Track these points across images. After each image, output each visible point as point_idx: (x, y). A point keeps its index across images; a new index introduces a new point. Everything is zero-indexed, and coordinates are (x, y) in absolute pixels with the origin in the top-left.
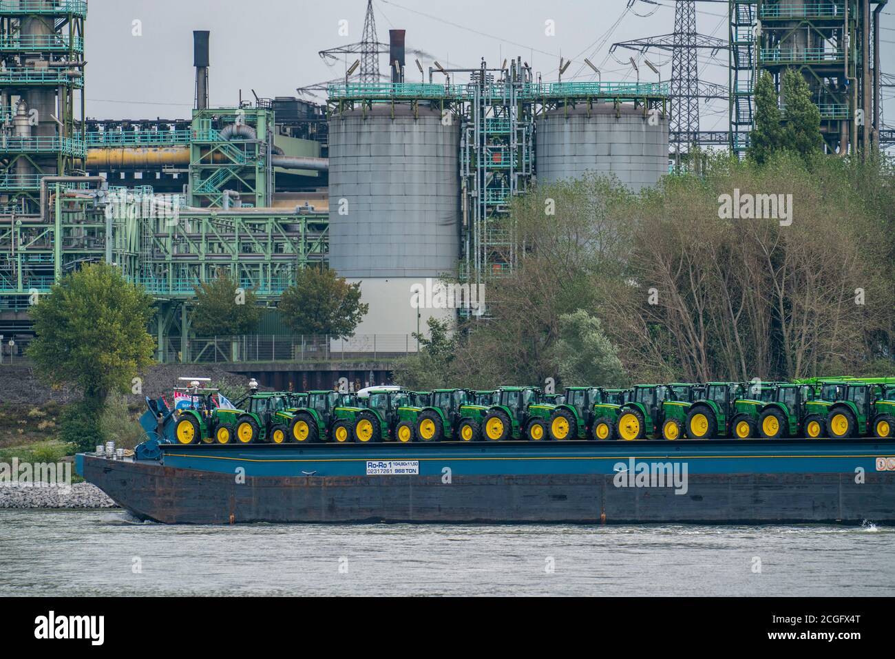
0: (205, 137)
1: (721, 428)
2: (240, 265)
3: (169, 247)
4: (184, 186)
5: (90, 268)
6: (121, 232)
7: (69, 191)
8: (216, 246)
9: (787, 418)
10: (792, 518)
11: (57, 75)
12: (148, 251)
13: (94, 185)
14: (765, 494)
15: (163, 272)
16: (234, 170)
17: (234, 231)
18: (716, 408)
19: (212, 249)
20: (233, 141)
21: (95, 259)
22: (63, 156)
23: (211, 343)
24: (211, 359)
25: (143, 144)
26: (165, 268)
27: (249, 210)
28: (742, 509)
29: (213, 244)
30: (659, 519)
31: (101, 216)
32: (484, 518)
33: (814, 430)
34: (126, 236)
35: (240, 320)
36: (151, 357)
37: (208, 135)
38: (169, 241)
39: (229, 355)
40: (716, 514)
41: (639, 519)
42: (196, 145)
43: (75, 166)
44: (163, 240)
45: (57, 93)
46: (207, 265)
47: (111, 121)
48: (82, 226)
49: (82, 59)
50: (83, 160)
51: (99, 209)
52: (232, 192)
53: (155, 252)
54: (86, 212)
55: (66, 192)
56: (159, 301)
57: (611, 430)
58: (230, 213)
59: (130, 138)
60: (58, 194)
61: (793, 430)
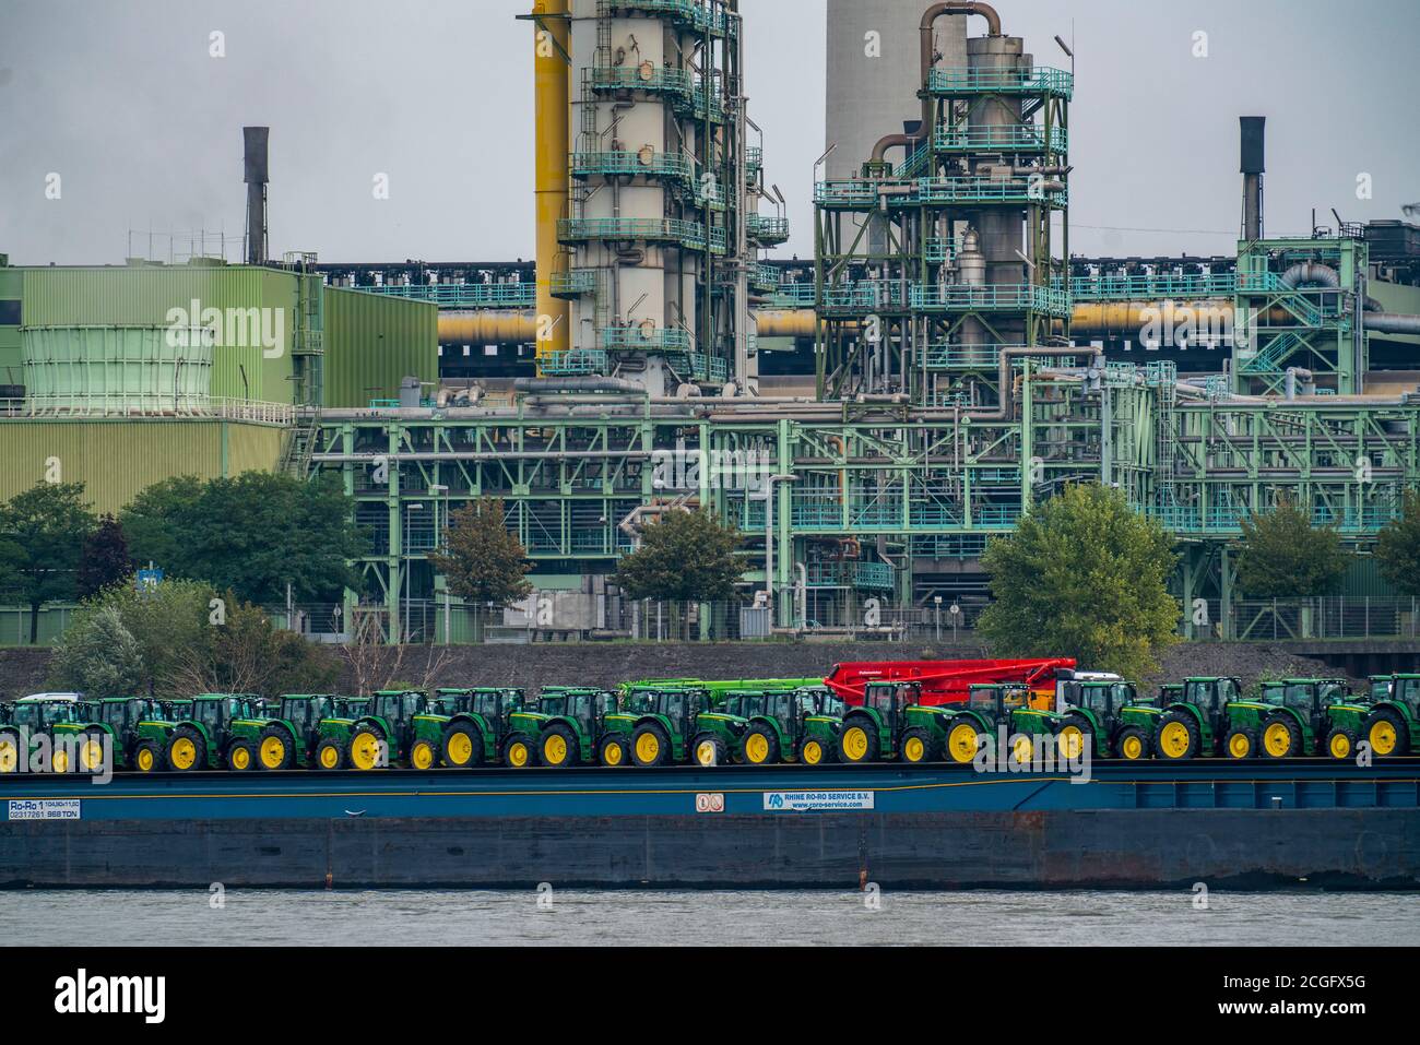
0: (1258, 284)
1: (490, 752)
2: (1314, 486)
3: (1201, 458)
4: (1225, 361)
5: (1077, 491)
6: (1126, 435)
7: (1044, 370)
8: (1275, 455)
9: (578, 739)
10: (583, 879)
11: (1025, 188)
12: (1167, 464)
13: (1084, 361)
14: (547, 845)
15: (1192, 496)
16: (1303, 336)
17: (1304, 432)
18: (483, 725)
19: (1268, 461)
20: (1302, 290)
21: (1085, 477)
22: (1035, 316)
23: (1268, 609)
24: (1268, 634)
25: (1159, 295)
26: (1195, 491)
27: (1330, 398)
28: (516, 867)
29: (1270, 452)
30: (404, 881)
31: (1094, 410)
32: (168, 880)
33: (613, 755)
34: (1133, 441)
35: (1313, 574)
36: (1173, 631)
37: (1262, 281)
38: (1202, 447)
39: (1297, 629)
40: (481, 874)
41: (378, 881)
42: (1245, 297)
43: (1054, 330)
44: (1192, 447)
45: (1025, 217)
46: (1261, 486)
47: (1110, 260)
48: (1065, 424)
49: (1065, 163)
50: (1066, 321)
51: (1090, 398)
52: (1301, 371)
53: (1179, 465)
54: (1071, 403)
55: (1039, 372)
56: (1186, 543)
57: (341, 756)
58: (1295, 403)
59: (1140, 287)
60: (1026, 375)
61: (586, 755)
